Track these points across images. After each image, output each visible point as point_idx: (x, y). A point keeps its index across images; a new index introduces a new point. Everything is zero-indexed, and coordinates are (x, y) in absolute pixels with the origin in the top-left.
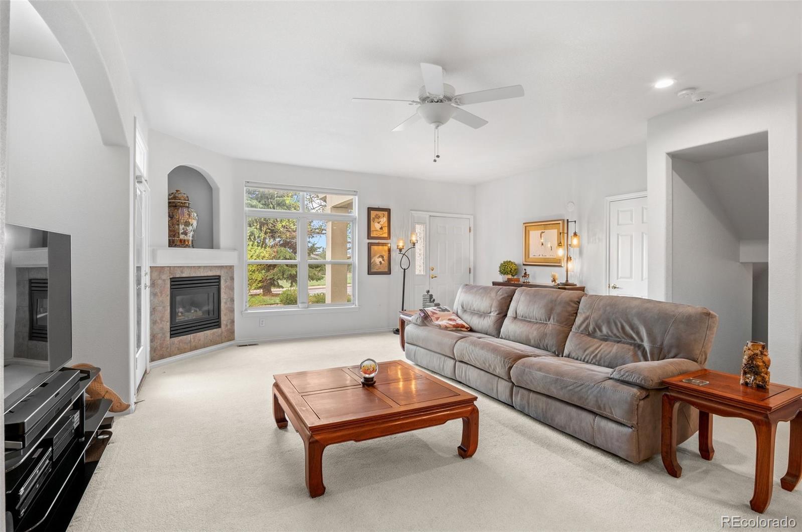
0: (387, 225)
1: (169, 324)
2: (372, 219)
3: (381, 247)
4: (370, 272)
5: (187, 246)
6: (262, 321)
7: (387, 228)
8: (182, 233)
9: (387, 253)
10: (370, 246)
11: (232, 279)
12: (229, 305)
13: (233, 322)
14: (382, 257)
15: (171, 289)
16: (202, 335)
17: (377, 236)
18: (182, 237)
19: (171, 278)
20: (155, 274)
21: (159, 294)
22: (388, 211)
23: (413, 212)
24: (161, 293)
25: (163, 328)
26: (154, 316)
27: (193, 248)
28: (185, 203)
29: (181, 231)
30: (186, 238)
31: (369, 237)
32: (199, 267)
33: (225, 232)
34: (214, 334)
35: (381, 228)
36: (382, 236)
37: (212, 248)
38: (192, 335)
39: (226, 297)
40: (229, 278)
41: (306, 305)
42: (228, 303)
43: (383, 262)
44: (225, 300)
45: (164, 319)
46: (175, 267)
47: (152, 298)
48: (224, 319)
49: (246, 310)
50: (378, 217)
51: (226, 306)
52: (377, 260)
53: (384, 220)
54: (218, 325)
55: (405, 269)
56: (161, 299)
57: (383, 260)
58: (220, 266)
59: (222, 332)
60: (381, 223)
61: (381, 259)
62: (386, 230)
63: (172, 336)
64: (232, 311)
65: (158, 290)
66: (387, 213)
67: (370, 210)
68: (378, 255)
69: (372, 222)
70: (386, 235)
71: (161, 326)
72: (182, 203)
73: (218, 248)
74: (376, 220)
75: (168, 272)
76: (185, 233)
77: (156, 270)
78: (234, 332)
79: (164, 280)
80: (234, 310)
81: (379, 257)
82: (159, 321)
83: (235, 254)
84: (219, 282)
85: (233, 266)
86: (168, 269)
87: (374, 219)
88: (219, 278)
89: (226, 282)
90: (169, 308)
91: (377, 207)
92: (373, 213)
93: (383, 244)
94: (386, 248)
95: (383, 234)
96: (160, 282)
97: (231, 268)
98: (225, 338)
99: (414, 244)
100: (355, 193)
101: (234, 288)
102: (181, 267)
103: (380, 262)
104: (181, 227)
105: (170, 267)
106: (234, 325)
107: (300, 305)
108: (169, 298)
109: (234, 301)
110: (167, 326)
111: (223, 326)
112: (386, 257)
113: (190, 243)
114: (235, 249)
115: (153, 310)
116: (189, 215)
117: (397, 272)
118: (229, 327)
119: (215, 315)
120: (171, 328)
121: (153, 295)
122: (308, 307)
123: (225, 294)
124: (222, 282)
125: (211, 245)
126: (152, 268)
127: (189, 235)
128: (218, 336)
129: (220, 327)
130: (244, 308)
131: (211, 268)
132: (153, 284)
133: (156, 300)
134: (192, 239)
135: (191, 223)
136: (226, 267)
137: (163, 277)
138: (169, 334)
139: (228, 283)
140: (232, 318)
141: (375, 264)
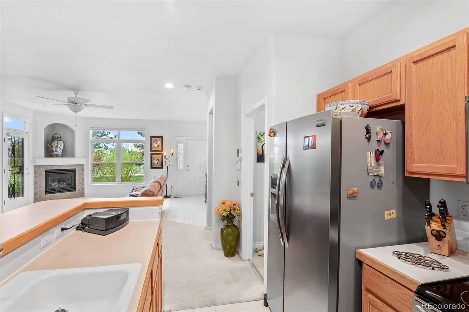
0: (161, 144)
1: (44, 189)
3: (157, 155)
4: (152, 168)
5: (59, 157)
6: (98, 189)
7: (161, 146)
8: (55, 151)
9: (161, 158)
10: (152, 154)
11: (83, 170)
13: (83, 189)
14: (159, 160)
15: (45, 174)
16: (64, 194)
17: (155, 150)
18: (55, 153)
19: (45, 170)
20: (37, 169)
21: (39, 177)
22: (162, 137)
23: (176, 138)
24: (40, 176)
25: (41, 190)
26: (36, 185)
27: (63, 157)
28: (57, 139)
29: (54, 150)
30: (57, 153)
31: (151, 151)
32: (62, 165)
33: (78, 149)
34: (71, 194)
35: (158, 146)
36: (158, 150)
37: (73, 157)
38: (58, 194)
39: (79, 178)
40: (81, 170)
41: (120, 182)
42: (80, 181)
43: (159, 163)
44: (78, 180)
45: (41, 187)
46: (47, 166)
47: (35, 178)
48: (78, 187)
49: (91, 184)
51: (79, 182)
52: (155, 162)
53: (159, 142)
54: (75, 190)
55: (167, 166)
56: (40, 178)
57: (159, 162)
58: (75, 165)
59: (76, 193)
60: (158, 143)
61: (158, 161)
62: (160, 147)
63: (46, 194)
65: (38, 175)
66: (161, 138)
67: (151, 137)
69: (153, 143)
70: (160, 149)
71: (40, 189)
72: (56, 139)
73: (75, 157)
74: (155, 142)
75: (44, 168)
76: (56, 151)
78: (84, 193)
79: (41, 171)
80: (84, 184)
81: (157, 160)
82: (39, 187)
83: (84, 159)
84: (75, 171)
85: (84, 165)
86: (44, 166)
87: (154, 142)
88: (74, 170)
89: (79, 171)
90: (44, 182)
91: (156, 136)
92: (153, 139)
93: (159, 154)
94: (161, 156)
96: (39, 172)
97: (83, 166)
98: (78, 195)
99: (172, 154)
100: (144, 130)
101: (84, 174)
102: (51, 165)
103: (157, 163)
104: (54, 149)
105: (45, 166)
106: (84, 190)
107: (116, 182)
108: (44, 178)
109: (84, 180)
110: (43, 190)
111: (77, 190)
112: (160, 160)
113: (61, 155)
114: (85, 157)
115: (35, 183)
116: (58, 144)
117: (165, 167)
118: (81, 191)
119: (73, 186)
120: (45, 190)
121: (35, 177)
122: (121, 183)
123: (78, 176)
124: (77, 172)
125: (73, 155)
126: (34, 166)
127: (59, 152)
128: (74, 195)
129: (75, 191)
130: (90, 183)
131: (70, 166)
132: (35, 172)
133: (37, 179)
134: (61, 153)
135: (59, 147)
136: (79, 165)
137: (41, 170)
138: (44, 193)
139: (81, 172)
140: (83, 187)
141: (155, 164)
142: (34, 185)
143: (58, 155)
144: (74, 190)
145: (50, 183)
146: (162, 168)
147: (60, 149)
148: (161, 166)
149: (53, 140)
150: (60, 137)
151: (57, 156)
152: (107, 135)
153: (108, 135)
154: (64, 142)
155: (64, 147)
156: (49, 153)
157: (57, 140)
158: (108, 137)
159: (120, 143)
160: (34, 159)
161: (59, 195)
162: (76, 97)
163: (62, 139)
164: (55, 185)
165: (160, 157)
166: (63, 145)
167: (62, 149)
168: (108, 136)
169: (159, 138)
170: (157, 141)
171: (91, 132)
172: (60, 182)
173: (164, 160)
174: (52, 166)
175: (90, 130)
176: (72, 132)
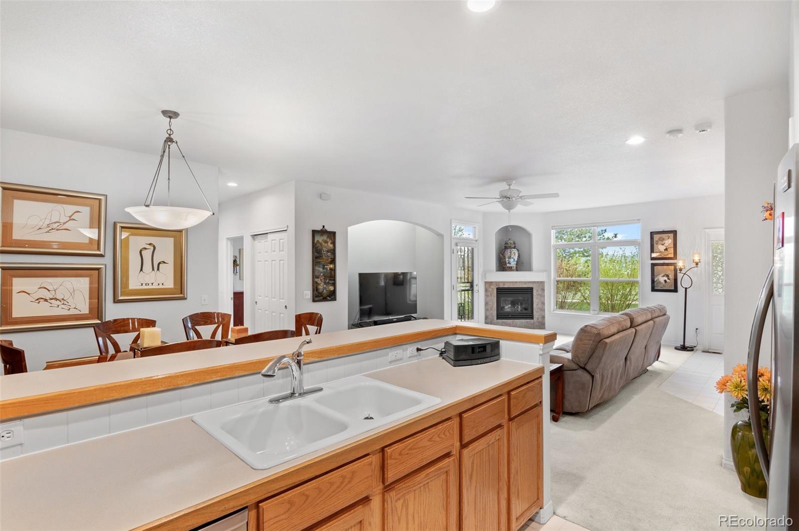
0: (672, 246)
1: (496, 312)
2: (655, 241)
3: (665, 267)
4: (654, 290)
5: (513, 270)
6: (563, 320)
7: (672, 249)
8: (508, 263)
9: (673, 272)
10: (653, 265)
11: (543, 290)
12: (540, 306)
13: (544, 317)
14: (668, 276)
15: (497, 293)
16: (518, 322)
17: (661, 257)
18: (508, 265)
19: (497, 288)
20: (487, 285)
22: (674, 232)
23: (707, 230)
24: (491, 295)
25: (492, 314)
26: (487, 306)
27: (517, 271)
28: (511, 246)
29: (507, 262)
30: (510, 266)
31: (652, 258)
32: (516, 282)
33: (537, 258)
34: (527, 322)
35: (666, 249)
37: (530, 271)
38: (511, 320)
39: (537, 301)
40: (540, 289)
41: (596, 312)
42: (539, 305)
43: (668, 281)
44: (536, 303)
45: (493, 309)
46: (499, 282)
47: (486, 298)
48: (536, 314)
49: (554, 311)
50: (662, 239)
51: (538, 307)
52: (661, 279)
53: (669, 242)
55: (686, 289)
56: (491, 298)
57: (668, 279)
58: (532, 282)
59: (534, 322)
60: (666, 244)
61: (666, 278)
62: (671, 250)
63: (498, 318)
64: (543, 310)
65: (489, 294)
66: (672, 234)
67: (652, 234)
68: (663, 274)
69: (655, 245)
70: (671, 256)
71: (491, 312)
72: (509, 246)
73: (532, 271)
74: (660, 242)
75: (495, 285)
76: (509, 263)
77: (488, 284)
78: (545, 324)
79: (493, 289)
80: (545, 310)
81: (663, 276)
82: (490, 310)
83: (545, 273)
84: (532, 291)
85: (544, 282)
87: (657, 241)
88: (532, 289)
89: (537, 291)
90: (496, 304)
91: (662, 230)
92: (656, 237)
93: (668, 265)
94: (672, 267)
95: (667, 255)
96: (490, 289)
97: (542, 283)
98: (537, 325)
99: (697, 264)
100: (638, 221)
101: (544, 296)
103: (665, 281)
104: (507, 260)
105: (496, 282)
106: (545, 320)
107: (591, 311)
108: (496, 298)
109: (544, 304)
110: (495, 313)
112: (672, 276)
113: (515, 268)
114: (546, 271)
115: (486, 304)
116: (511, 253)
117: (681, 290)
118: (540, 320)
119: (529, 311)
120: (497, 314)
121: (486, 296)
122: (598, 314)
123: (537, 299)
124: (535, 291)
125: (529, 269)
126: (485, 282)
127: (513, 264)
128: (531, 324)
129: (533, 319)
130: (552, 310)
131: (525, 283)
132: (486, 290)
133: (488, 299)
134: (515, 266)
135: (512, 257)
136: (538, 282)
137: (492, 287)
138: (495, 318)
139: (540, 292)
140: (543, 314)
141: (660, 282)
142: (485, 306)
143: (511, 267)
144: (531, 317)
145: (502, 305)
146: (675, 290)
147: (514, 259)
148: (673, 288)
149: (506, 248)
150: (514, 244)
151: (510, 269)
152: (602, 234)
153: (604, 234)
154: (518, 250)
155: (519, 256)
156: (502, 266)
157: (510, 248)
158: (603, 238)
159: (597, 247)
160: (485, 274)
161: (512, 322)
162: (510, 189)
163: (516, 247)
164: (508, 308)
165: (671, 270)
166: (517, 255)
167: (516, 259)
168: (603, 236)
169: (669, 235)
170: (664, 239)
171: (553, 232)
172: (515, 305)
173: (680, 276)
174: (504, 283)
175: (552, 231)
176: (528, 235)
